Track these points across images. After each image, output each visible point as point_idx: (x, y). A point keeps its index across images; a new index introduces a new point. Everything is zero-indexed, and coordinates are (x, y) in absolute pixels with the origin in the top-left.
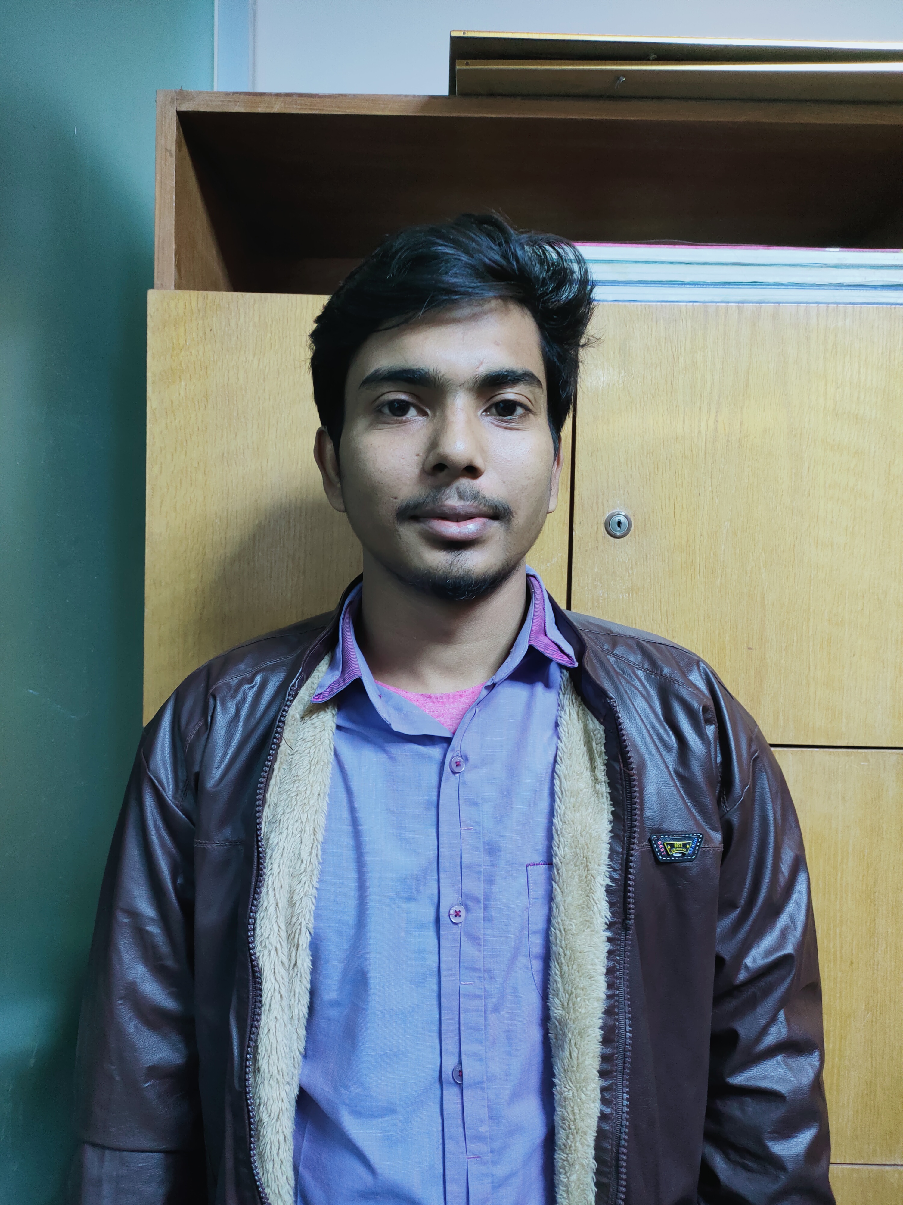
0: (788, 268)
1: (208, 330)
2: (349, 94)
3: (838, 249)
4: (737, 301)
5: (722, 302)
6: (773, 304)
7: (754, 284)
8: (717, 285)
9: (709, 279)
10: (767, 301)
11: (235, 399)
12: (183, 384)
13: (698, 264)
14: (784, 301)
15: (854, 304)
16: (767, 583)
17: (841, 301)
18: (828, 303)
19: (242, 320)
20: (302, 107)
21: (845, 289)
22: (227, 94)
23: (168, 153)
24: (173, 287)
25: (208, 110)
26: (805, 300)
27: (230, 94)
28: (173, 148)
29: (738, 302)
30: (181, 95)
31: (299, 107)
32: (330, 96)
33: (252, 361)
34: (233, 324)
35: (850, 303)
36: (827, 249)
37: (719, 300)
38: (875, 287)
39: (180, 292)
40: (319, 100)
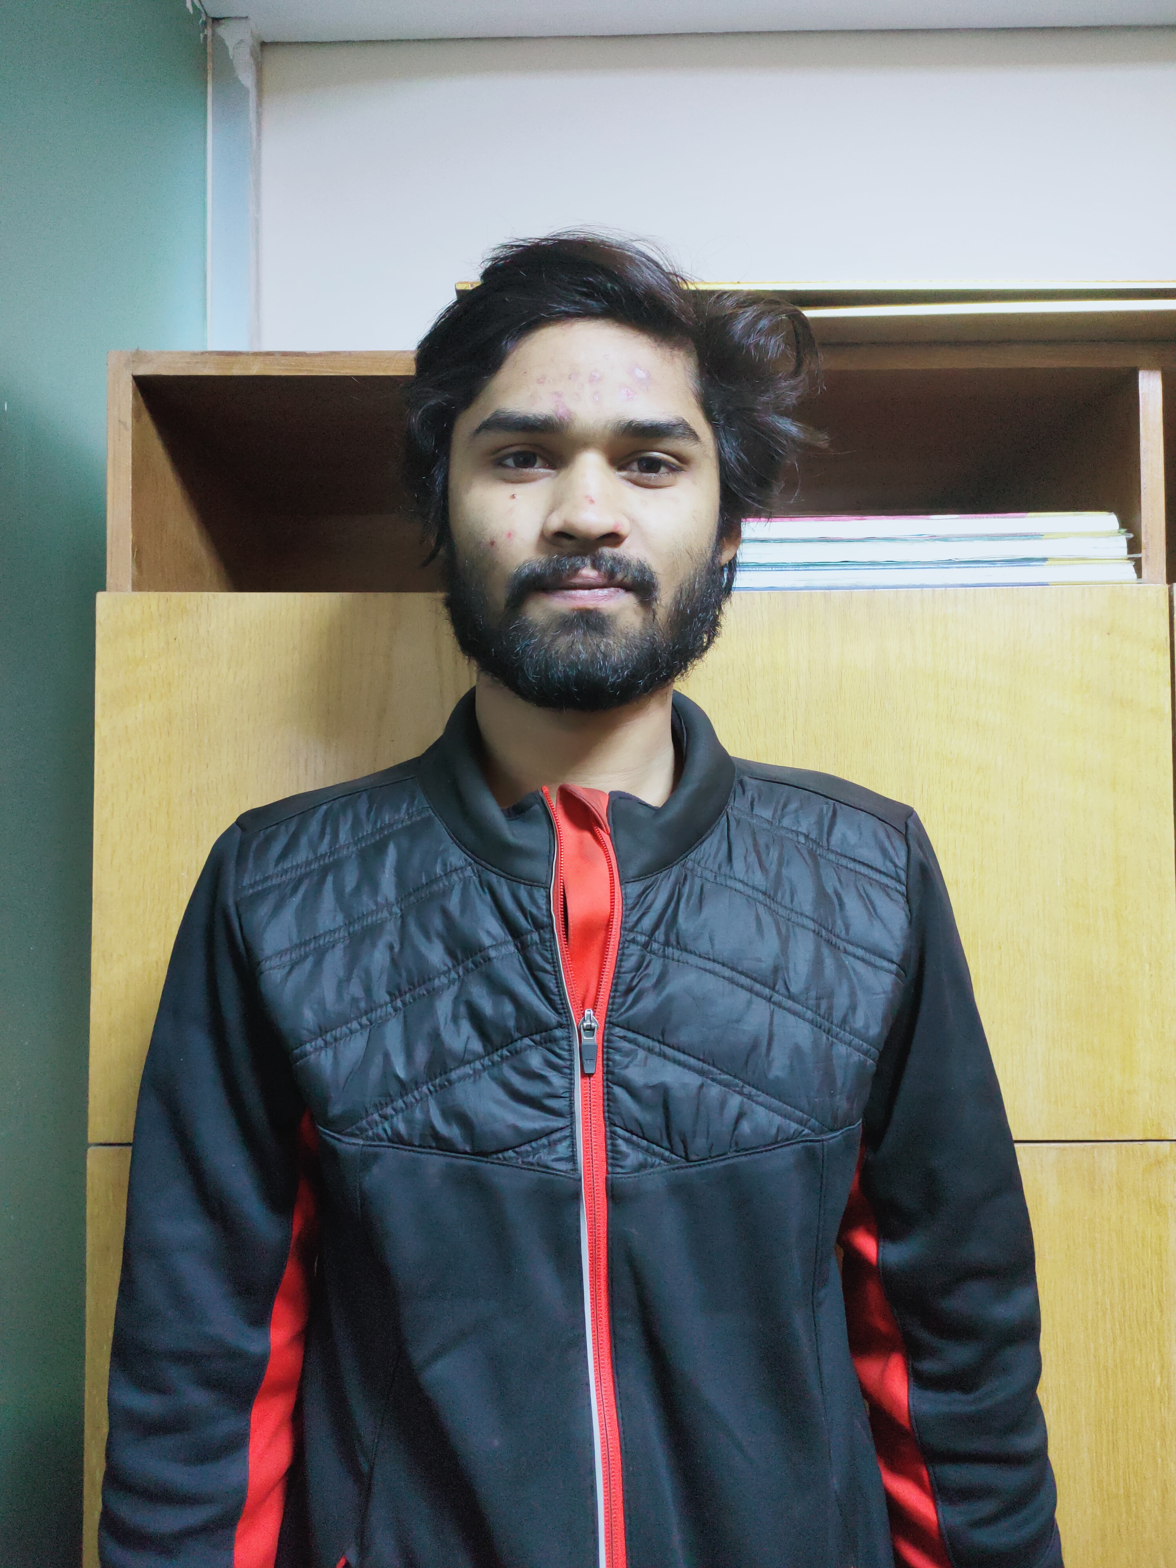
0: (883, 542)
1: (171, 639)
2: (345, 352)
4: (826, 585)
5: (805, 588)
6: (866, 590)
7: (845, 564)
10: (859, 586)
12: (140, 706)
14: (880, 586)
15: (966, 586)
18: (935, 587)
19: (213, 625)
20: (286, 368)
21: (956, 567)
22: (194, 354)
23: (122, 427)
24: (129, 586)
25: (171, 373)
27: (197, 354)
28: (129, 419)
29: (824, 589)
30: (138, 356)
31: (283, 368)
32: (320, 354)
34: (202, 630)
37: (802, 586)
38: (992, 562)
39: (138, 594)
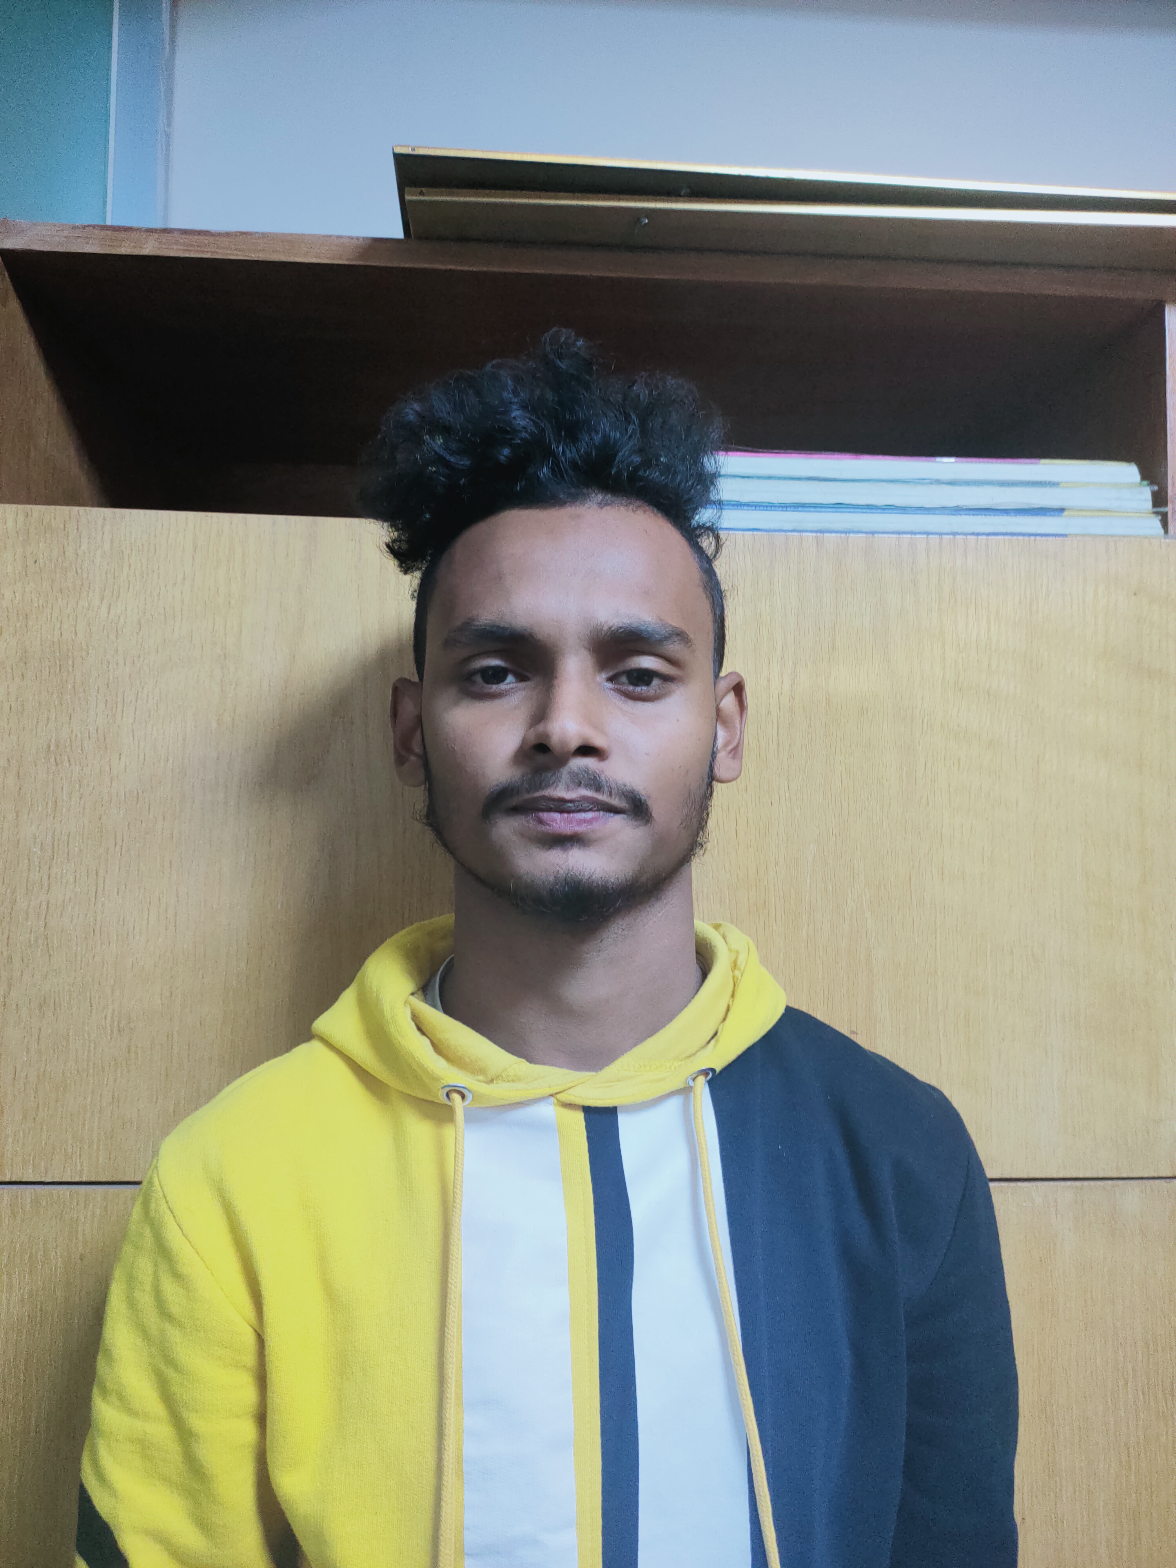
0: (885, 484)
1: (30, 562)
3: (952, 460)
4: (816, 529)
5: (794, 531)
6: (864, 535)
7: (838, 506)
8: (786, 507)
9: (775, 499)
10: (856, 530)
11: (70, 663)
13: (759, 477)
14: (880, 531)
15: (978, 534)
16: (873, 935)
17: (959, 531)
18: (941, 534)
19: (84, 547)
20: (186, 248)
21: (965, 515)
22: (77, 228)
25: (46, 248)
26: (909, 529)
29: (816, 532)
31: (182, 248)
32: (228, 234)
33: (99, 608)
34: (70, 552)
35: (973, 534)
36: (938, 459)
37: (790, 528)
38: (1006, 512)
40: (211, 239)
